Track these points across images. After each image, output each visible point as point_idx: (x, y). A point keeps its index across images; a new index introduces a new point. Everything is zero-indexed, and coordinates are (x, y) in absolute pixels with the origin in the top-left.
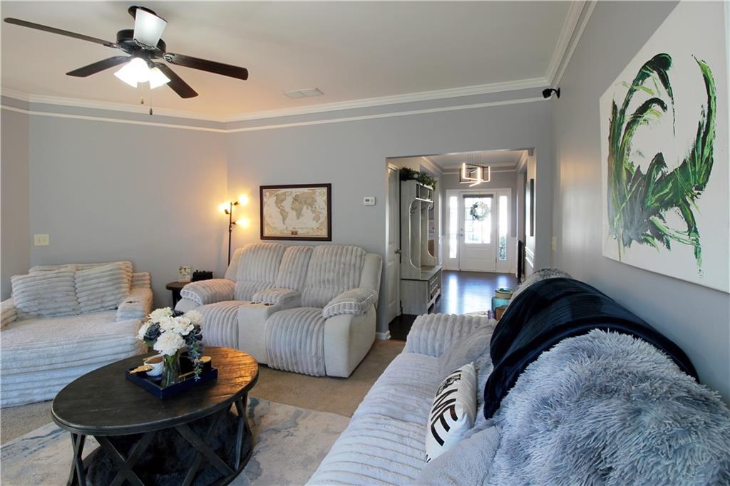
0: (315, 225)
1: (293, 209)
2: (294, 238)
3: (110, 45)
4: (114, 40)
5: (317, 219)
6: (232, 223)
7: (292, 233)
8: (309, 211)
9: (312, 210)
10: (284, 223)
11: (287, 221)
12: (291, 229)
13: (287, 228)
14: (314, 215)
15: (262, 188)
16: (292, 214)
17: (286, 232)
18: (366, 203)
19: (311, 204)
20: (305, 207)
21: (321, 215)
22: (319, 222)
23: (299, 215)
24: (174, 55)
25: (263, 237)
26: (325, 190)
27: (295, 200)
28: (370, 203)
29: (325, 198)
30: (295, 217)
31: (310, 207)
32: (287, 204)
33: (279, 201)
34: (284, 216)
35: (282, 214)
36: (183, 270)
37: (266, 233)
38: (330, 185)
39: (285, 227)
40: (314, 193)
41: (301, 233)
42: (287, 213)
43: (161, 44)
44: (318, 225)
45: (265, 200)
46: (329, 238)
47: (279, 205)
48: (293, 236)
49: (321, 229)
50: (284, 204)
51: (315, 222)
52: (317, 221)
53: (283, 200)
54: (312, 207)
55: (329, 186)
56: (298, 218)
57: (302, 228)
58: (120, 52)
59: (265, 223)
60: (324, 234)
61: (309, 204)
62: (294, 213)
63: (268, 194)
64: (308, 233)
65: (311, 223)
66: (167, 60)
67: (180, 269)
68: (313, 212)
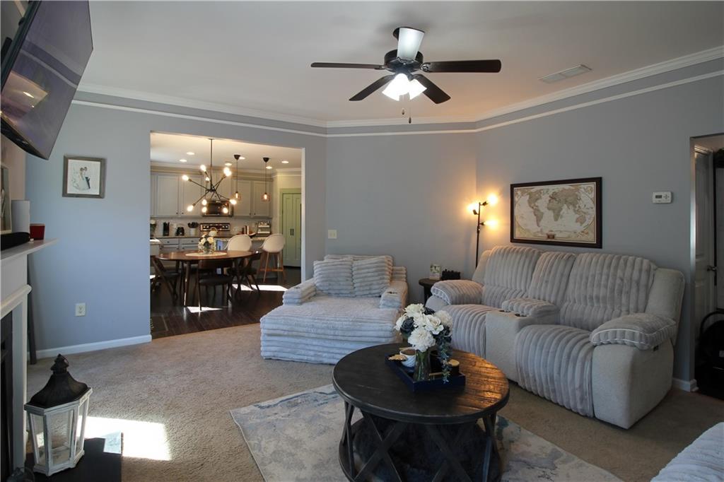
0: (579, 228)
1: (549, 209)
2: (551, 242)
3: (378, 68)
4: (382, 62)
5: (581, 220)
6: (480, 224)
7: (549, 237)
8: (571, 211)
9: (575, 211)
10: (538, 225)
11: (542, 223)
12: (546, 231)
13: (541, 231)
14: (577, 216)
15: (513, 186)
16: (548, 215)
17: (540, 235)
18: (655, 200)
19: (574, 202)
20: (565, 206)
21: (587, 217)
22: (584, 225)
23: (557, 216)
24: (429, 63)
25: (513, 240)
26: (593, 185)
27: (553, 198)
28: (663, 200)
29: (593, 195)
30: (552, 218)
31: (571, 207)
32: (543, 204)
33: (533, 200)
34: (539, 217)
35: (535, 215)
36: (433, 268)
37: (517, 235)
38: (600, 179)
39: (539, 230)
40: (578, 190)
41: (560, 237)
42: (543, 213)
43: (419, 56)
44: (582, 228)
45: (516, 199)
46: (599, 244)
47: (532, 205)
48: (549, 240)
49: (587, 233)
50: (539, 203)
51: (579, 224)
52: (582, 223)
53: (537, 199)
54: (575, 206)
55: (599, 181)
56: (556, 219)
57: (561, 232)
58: (386, 72)
59: (516, 224)
60: (591, 238)
61: (571, 203)
62: (551, 214)
63: (519, 193)
64: (569, 237)
65: (573, 225)
66: (424, 70)
67: (431, 267)
68: (576, 212)
